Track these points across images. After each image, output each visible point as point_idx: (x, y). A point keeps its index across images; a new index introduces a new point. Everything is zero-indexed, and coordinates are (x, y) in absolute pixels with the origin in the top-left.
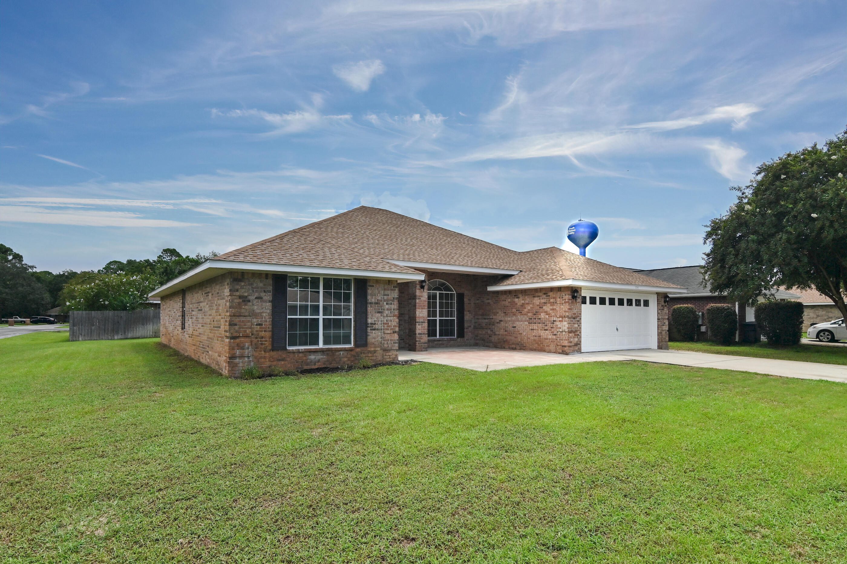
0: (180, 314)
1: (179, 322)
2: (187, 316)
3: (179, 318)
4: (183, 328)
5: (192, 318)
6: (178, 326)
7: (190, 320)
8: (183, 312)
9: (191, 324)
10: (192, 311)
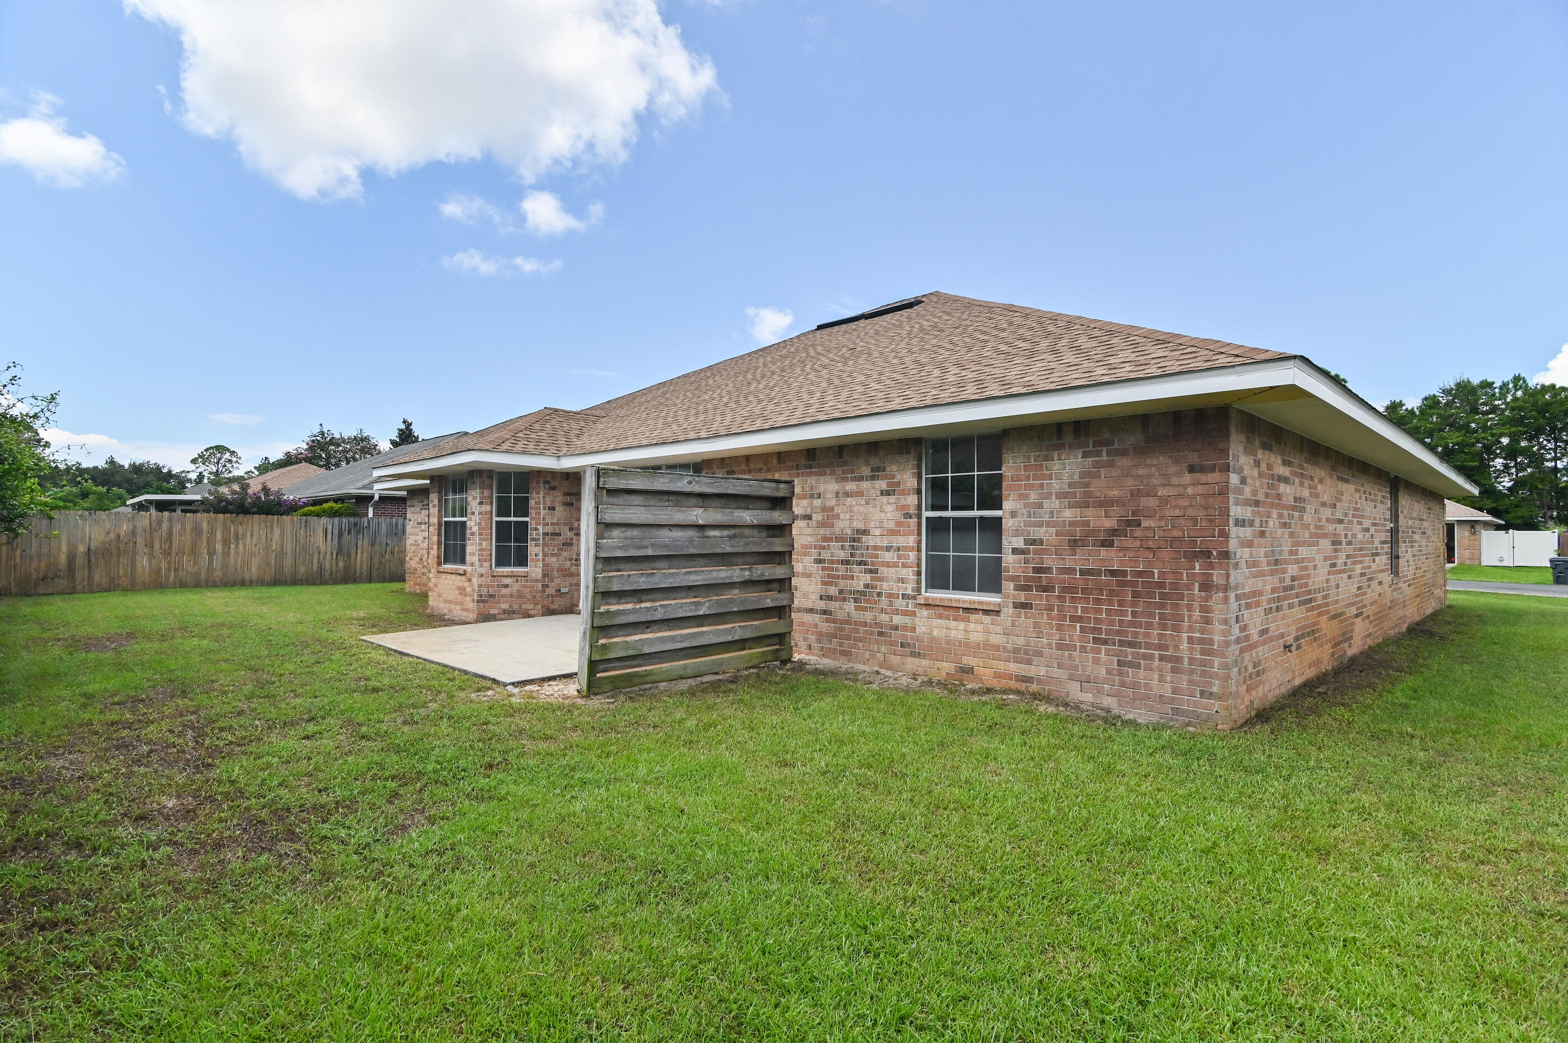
0: (1385, 536)
1: (1383, 560)
2: (1405, 542)
3: (1382, 548)
4: (1394, 569)
5: (1412, 547)
6: (1382, 571)
7: (1409, 550)
8: (1394, 532)
9: (1411, 559)
10: (1413, 532)
